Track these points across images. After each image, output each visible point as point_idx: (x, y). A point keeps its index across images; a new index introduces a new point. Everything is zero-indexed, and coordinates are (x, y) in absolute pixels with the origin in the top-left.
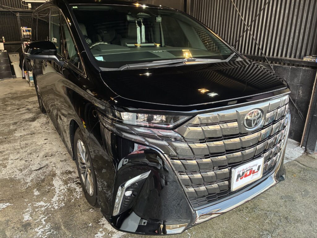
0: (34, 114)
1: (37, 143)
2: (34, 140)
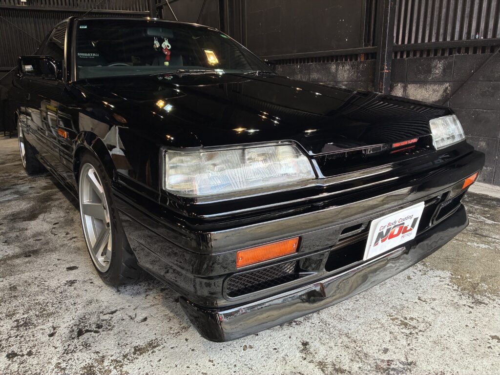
0: (32, 203)
1: (46, 284)
2: (36, 274)
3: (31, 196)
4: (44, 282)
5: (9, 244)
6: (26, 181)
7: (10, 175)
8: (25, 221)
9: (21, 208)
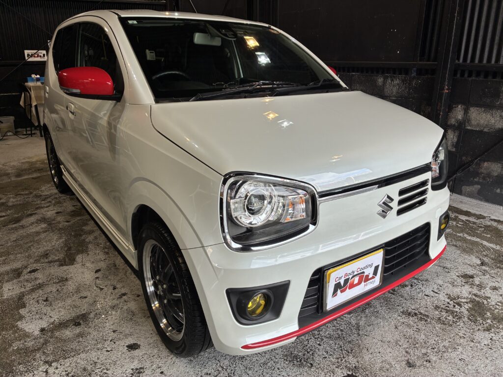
3: (60, 226)
4: (105, 371)
5: (51, 305)
6: (50, 202)
7: (31, 193)
8: (62, 265)
9: (53, 244)
